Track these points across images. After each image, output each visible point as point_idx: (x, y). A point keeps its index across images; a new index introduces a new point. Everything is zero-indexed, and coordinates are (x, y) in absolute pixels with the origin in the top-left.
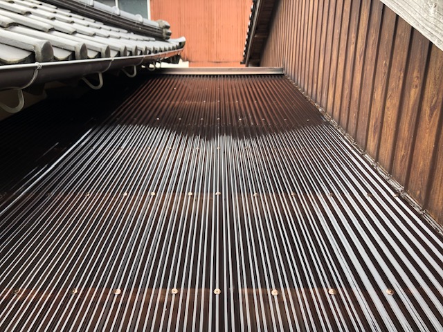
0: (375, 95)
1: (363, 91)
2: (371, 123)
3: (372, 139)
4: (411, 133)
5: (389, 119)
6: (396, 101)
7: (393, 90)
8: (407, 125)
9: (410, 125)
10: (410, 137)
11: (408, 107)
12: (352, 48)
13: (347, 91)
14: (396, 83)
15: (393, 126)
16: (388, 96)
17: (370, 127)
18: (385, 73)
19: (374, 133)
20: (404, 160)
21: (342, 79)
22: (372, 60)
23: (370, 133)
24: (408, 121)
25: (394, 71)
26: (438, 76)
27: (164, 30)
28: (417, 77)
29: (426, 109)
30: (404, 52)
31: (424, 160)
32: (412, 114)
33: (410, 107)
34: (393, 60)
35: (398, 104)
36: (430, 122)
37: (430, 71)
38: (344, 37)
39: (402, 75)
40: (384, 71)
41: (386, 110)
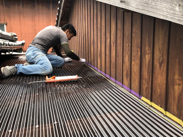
0: (125, 60)
1: (117, 59)
2: (124, 73)
3: (126, 81)
4: (149, 76)
5: (135, 70)
6: (138, 61)
7: (135, 57)
8: (146, 72)
9: (148, 72)
10: (150, 78)
11: (146, 64)
12: (108, 40)
13: (108, 60)
14: (136, 53)
15: (138, 74)
16: (132, 60)
17: (124, 75)
18: (129, 49)
19: (127, 77)
20: (148, 89)
21: (104, 55)
22: (120, 44)
23: (124, 78)
24: (146, 71)
25: (134, 48)
26: (161, 48)
27: (14, 37)
28: (149, 50)
29: (157, 64)
30: (138, 39)
31: (160, 89)
32: (148, 67)
33: (147, 63)
34: (133, 43)
35: (139, 63)
36: (160, 70)
37: (155, 46)
38: (103, 36)
39: (139, 50)
40: (128, 49)
41: (132, 66)
